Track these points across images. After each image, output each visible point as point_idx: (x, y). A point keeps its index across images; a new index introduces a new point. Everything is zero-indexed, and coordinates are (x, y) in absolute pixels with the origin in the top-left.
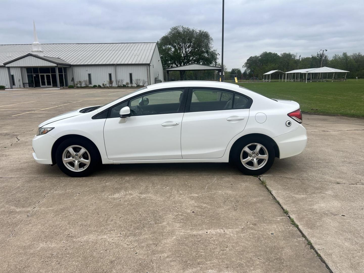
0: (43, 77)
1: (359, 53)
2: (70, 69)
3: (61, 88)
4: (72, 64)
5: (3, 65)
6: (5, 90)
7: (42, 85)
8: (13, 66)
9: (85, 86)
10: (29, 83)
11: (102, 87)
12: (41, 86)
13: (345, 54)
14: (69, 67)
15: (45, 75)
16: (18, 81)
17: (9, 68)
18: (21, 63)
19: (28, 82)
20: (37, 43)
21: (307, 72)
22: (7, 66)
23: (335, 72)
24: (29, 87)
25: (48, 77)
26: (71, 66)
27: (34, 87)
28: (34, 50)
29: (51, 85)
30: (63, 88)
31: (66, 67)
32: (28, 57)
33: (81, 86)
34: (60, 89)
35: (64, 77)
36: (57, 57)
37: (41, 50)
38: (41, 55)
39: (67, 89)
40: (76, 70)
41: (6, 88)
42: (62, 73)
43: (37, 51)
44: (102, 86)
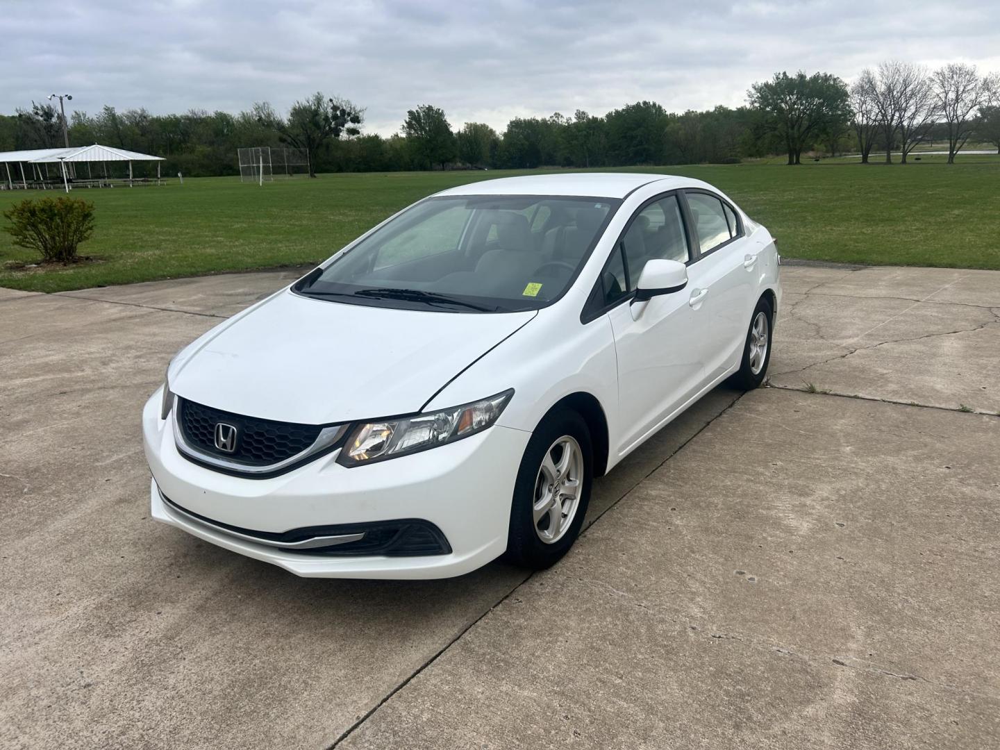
1: (143, 111)
13: (110, 112)
21: (62, 158)
23: (132, 160)
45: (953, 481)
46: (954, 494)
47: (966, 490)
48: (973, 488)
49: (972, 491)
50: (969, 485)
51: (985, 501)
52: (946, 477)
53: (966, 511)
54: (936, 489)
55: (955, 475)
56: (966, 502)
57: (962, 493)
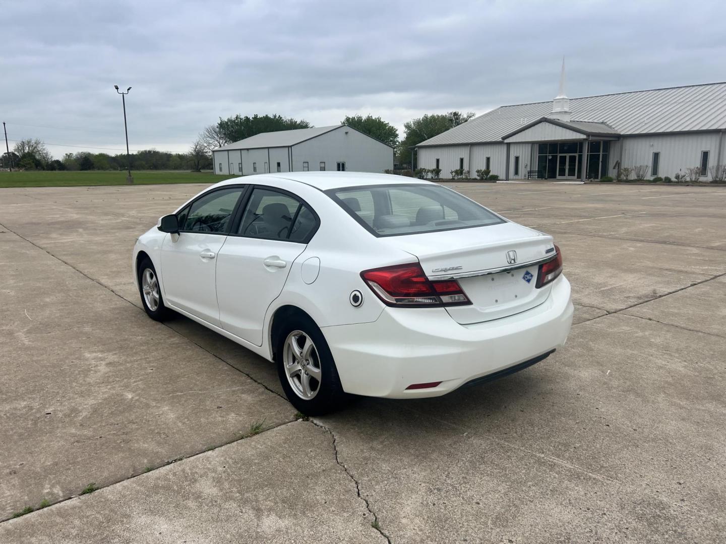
0: (563, 159)
2: (618, 145)
3: (586, 182)
4: (622, 133)
5: (501, 140)
6: (496, 182)
7: (559, 175)
8: (514, 141)
9: (636, 179)
10: (539, 171)
11: (675, 182)
12: (558, 177)
14: (617, 139)
15: (568, 155)
16: (524, 167)
17: (509, 144)
18: (528, 136)
19: (537, 170)
20: (562, 97)
22: (506, 141)
24: (538, 178)
25: (572, 159)
26: (619, 138)
27: (545, 179)
28: (556, 111)
29: (574, 175)
30: (591, 181)
31: (610, 141)
32: (540, 125)
33: (627, 179)
34: (585, 184)
35: (601, 160)
36: (601, 121)
37: (568, 111)
38: (565, 119)
39: (598, 184)
40: (629, 145)
41: (499, 178)
42: (599, 152)
43: (560, 112)
44: (673, 179)
45: (36, 405)
46: (29, 398)
47: (23, 404)
48: (20, 406)
49: (20, 404)
50: (25, 407)
51: (7, 401)
52: (44, 406)
53: (15, 392)
54: (43, 396)
55: (38, 411)
56: (19, 397)
57: (25, 400)
